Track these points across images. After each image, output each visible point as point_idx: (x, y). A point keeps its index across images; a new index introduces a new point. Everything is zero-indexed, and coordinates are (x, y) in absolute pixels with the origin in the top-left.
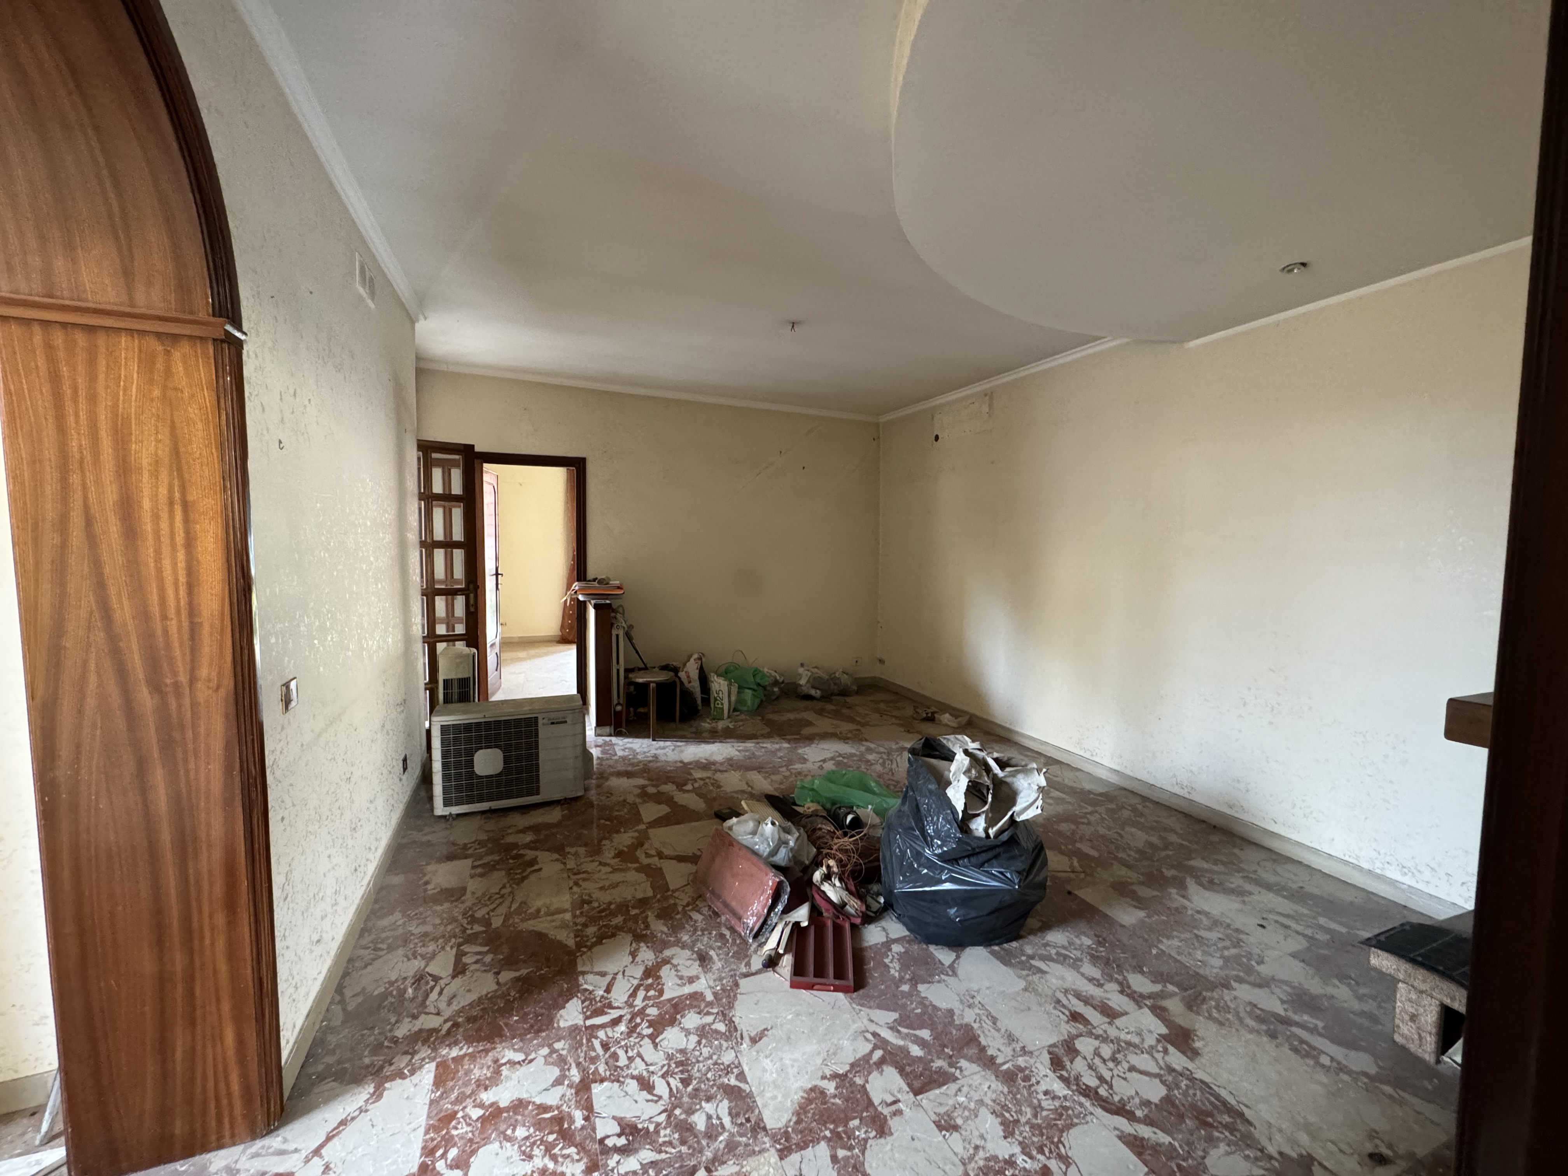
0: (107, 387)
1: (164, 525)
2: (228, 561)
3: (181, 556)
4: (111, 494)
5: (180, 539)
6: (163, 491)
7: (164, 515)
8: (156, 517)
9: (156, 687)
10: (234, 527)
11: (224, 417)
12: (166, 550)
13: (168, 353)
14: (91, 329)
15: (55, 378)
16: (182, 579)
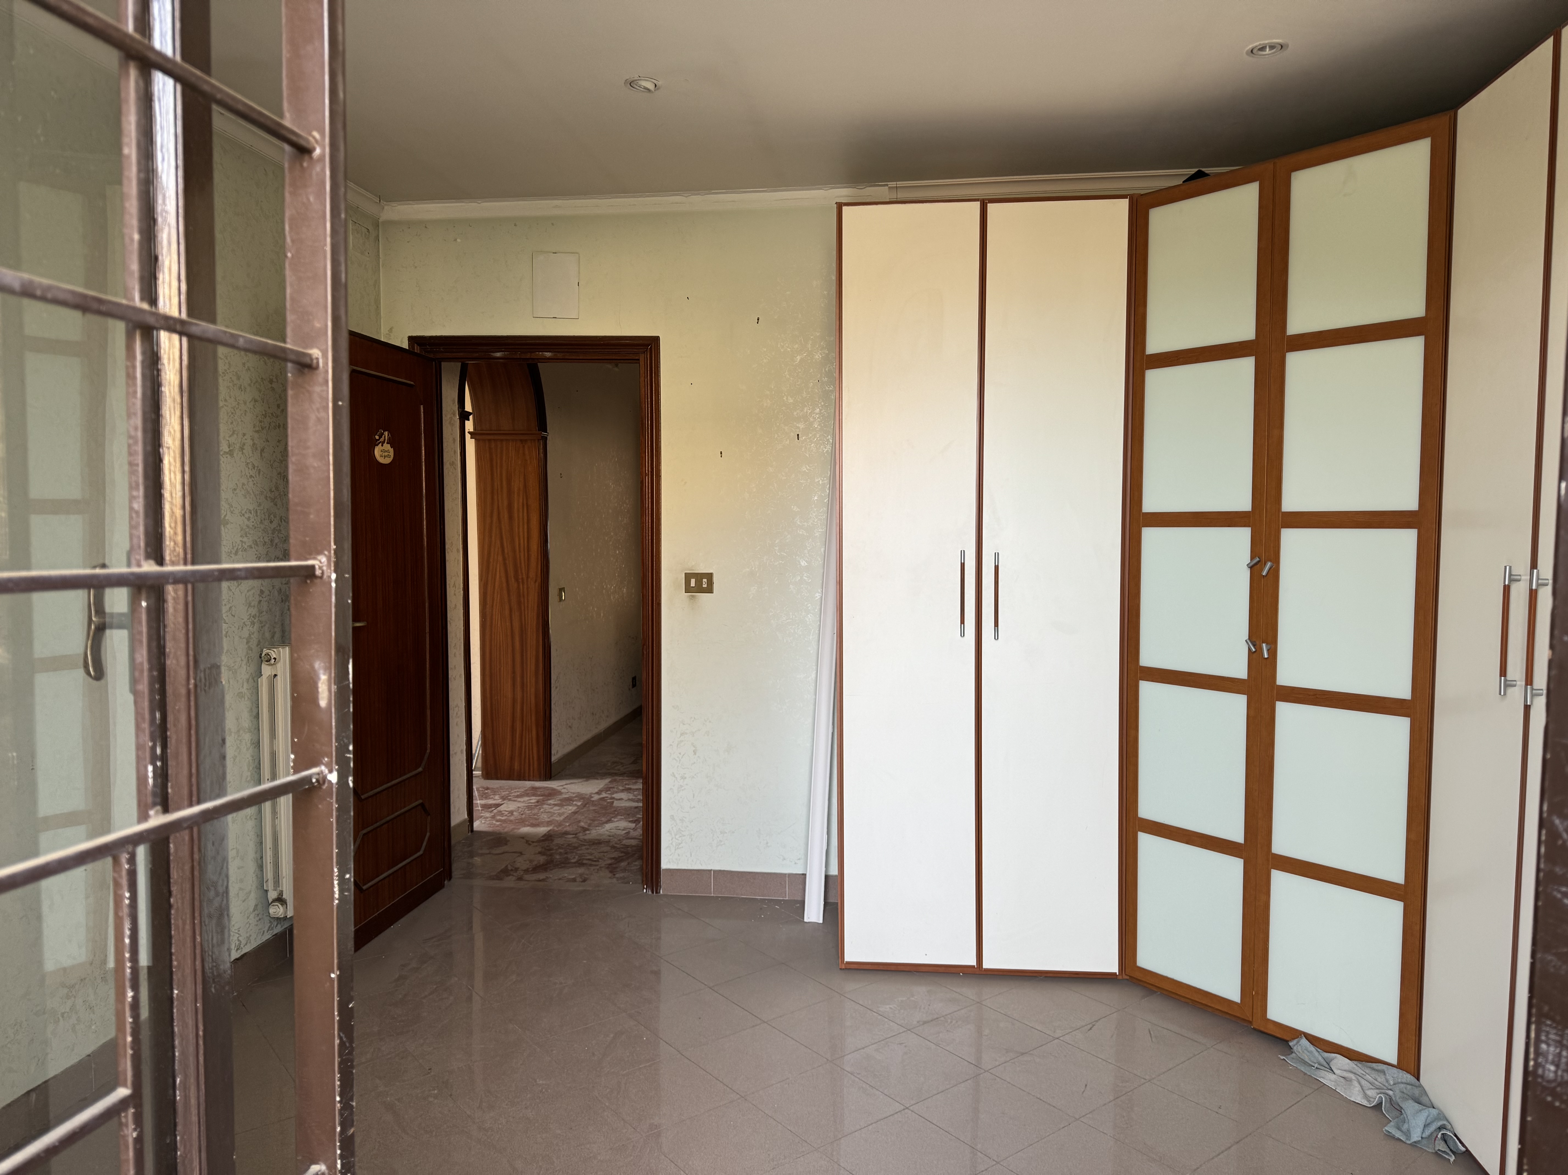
0: (505, 461)
1: (521, 515)
2: (540, 528)
3: (526, 527)
4: (506, 503)
5: (525, 521)
6: (521, 500)
7: (521, 510)
8: (518, 511)
9: (517, 580)
10: (543, 515)
11: (540, 470)
12: (521, 524)
13: (524, 447)
14: (502, 440)
15: (491, 460)
16: (526, 536)
